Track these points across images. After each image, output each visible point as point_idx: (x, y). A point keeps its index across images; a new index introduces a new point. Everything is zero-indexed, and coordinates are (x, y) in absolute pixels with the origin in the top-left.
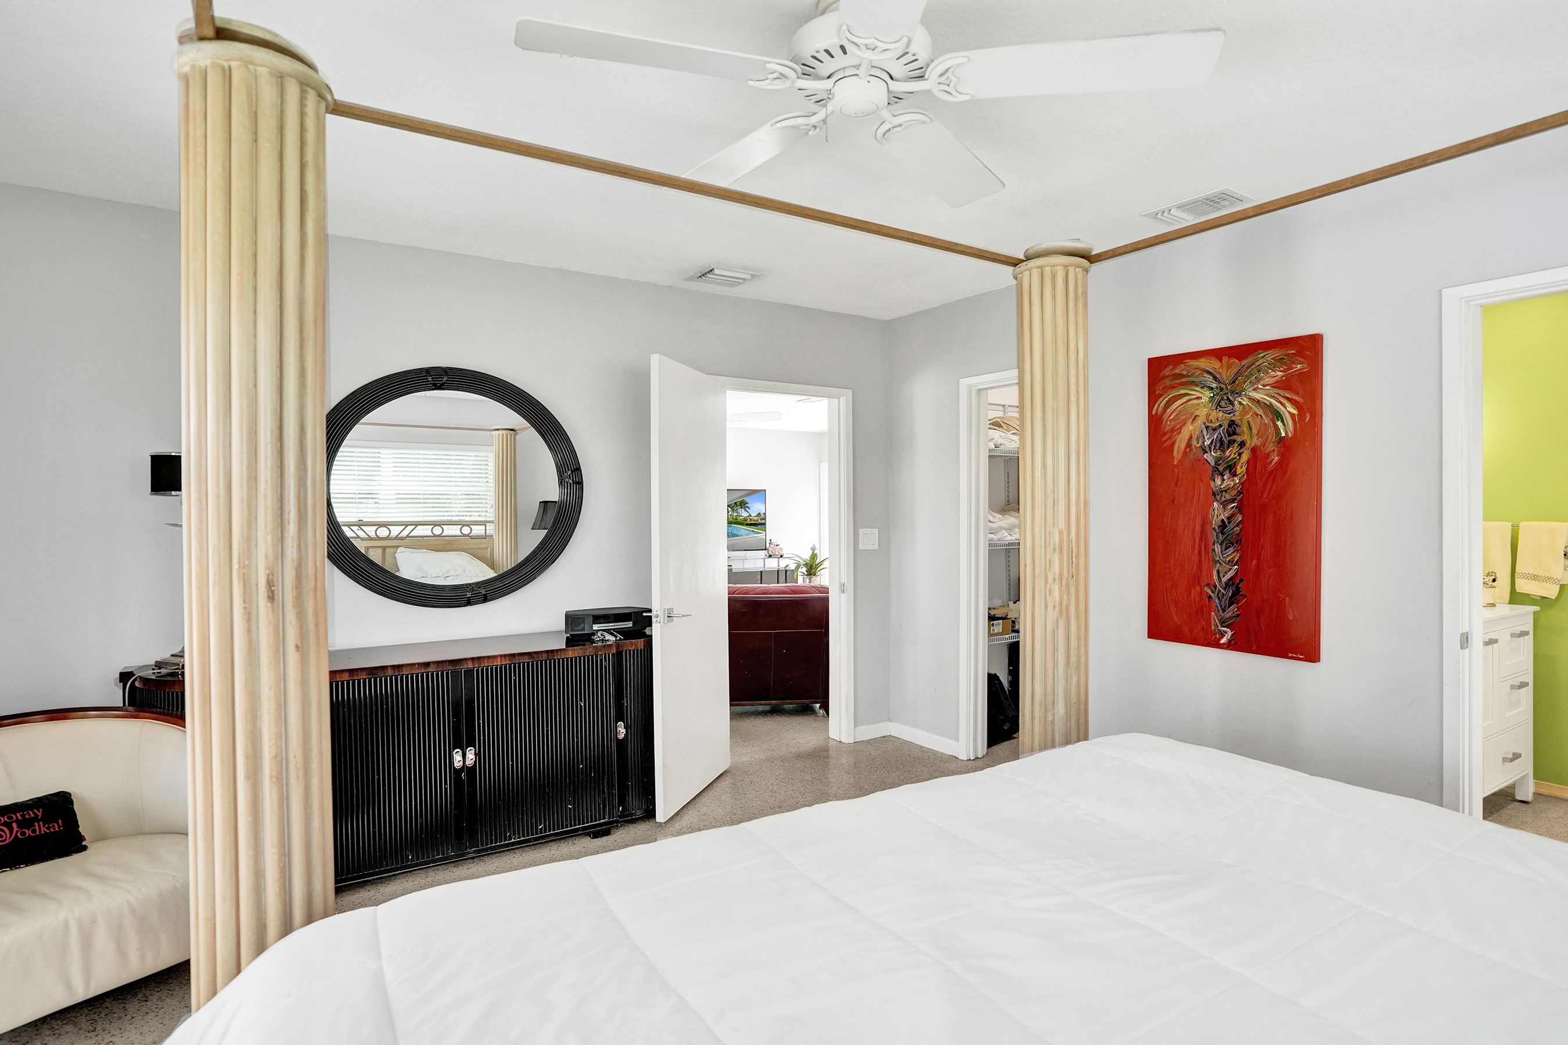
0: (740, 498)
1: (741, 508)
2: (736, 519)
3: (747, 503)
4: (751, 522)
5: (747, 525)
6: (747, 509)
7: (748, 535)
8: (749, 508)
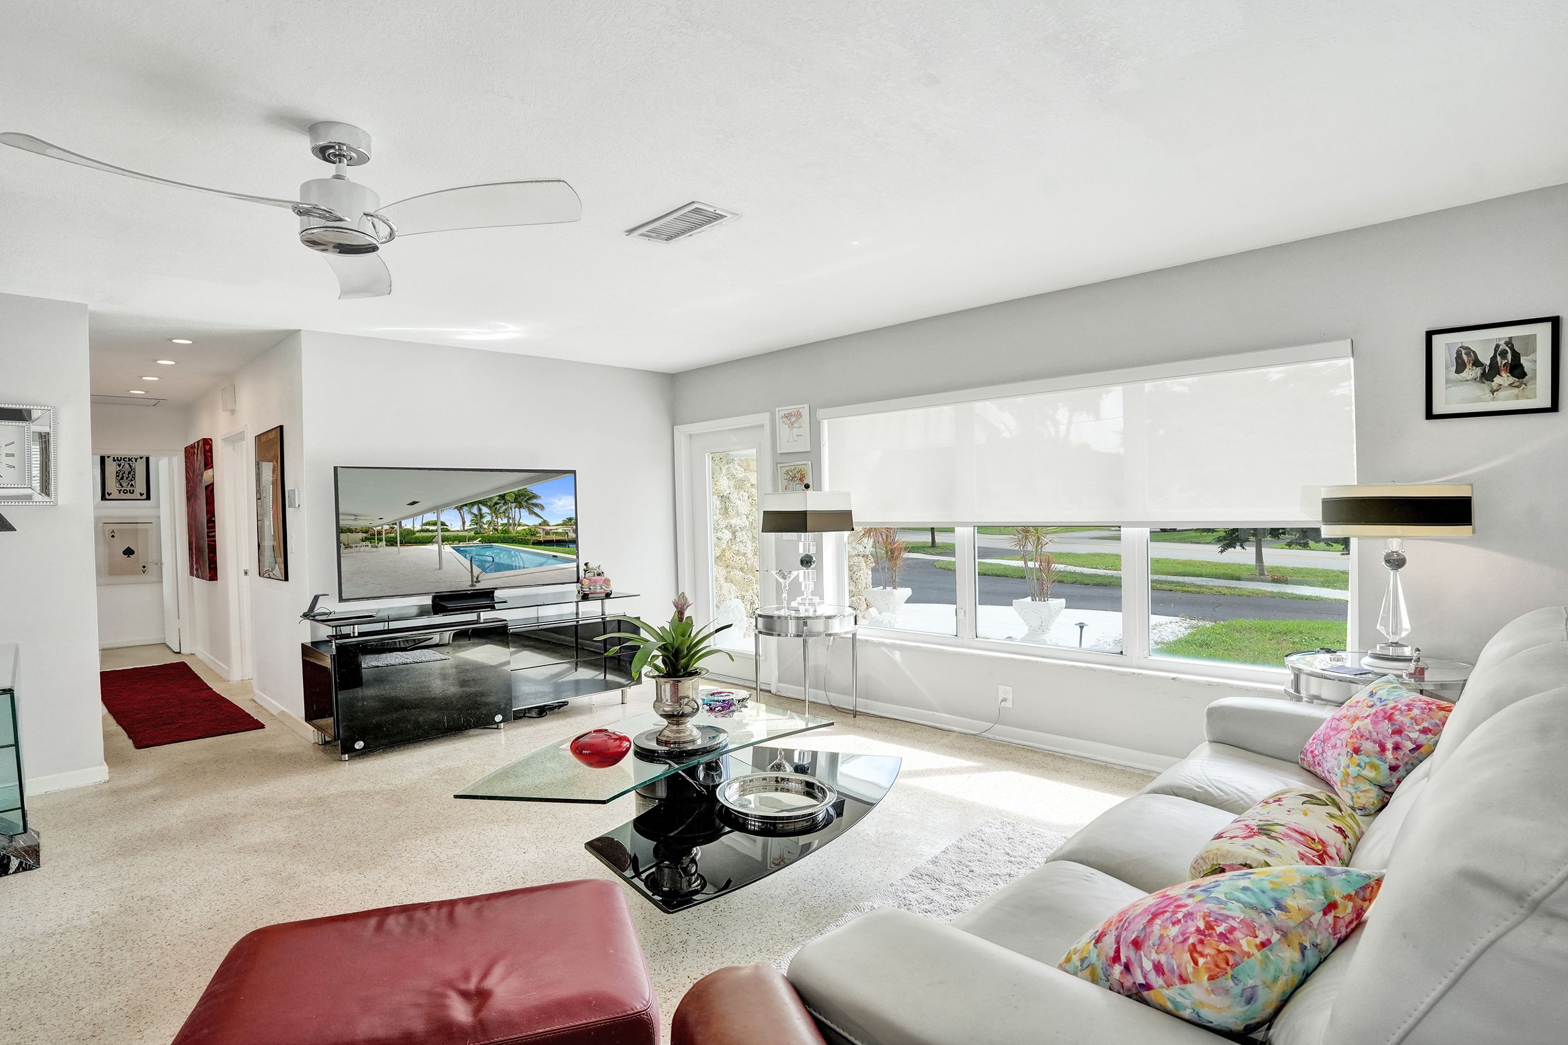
0: (514, 485)
1: (520, 507)
2: (506, 532)
3: (535, 497)
4: (548, 538)
5: (538, 543)
6: (536, 510)
7: (541, 565)
8: (542, 507)
